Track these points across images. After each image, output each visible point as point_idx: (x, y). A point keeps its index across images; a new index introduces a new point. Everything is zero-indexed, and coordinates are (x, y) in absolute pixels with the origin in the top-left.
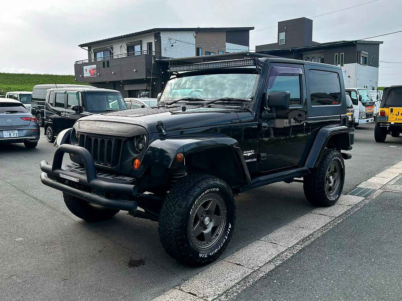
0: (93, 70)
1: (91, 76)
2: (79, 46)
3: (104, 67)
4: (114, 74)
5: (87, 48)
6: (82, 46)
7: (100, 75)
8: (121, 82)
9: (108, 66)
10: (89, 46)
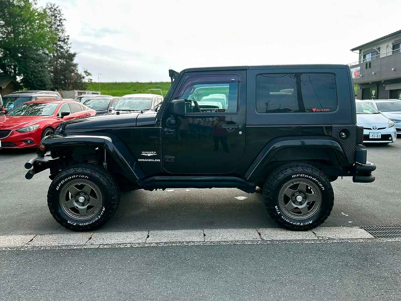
0: (358, 72)
1: (356, 77)
2: (351, 50)
3: (366, 68)
4: (375, 74)
5: (358, 51)
6: (353, 50)
7: (362, 76)
8: (382, 82)
9: (370, 67)
10: (360, 48)
